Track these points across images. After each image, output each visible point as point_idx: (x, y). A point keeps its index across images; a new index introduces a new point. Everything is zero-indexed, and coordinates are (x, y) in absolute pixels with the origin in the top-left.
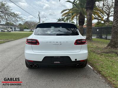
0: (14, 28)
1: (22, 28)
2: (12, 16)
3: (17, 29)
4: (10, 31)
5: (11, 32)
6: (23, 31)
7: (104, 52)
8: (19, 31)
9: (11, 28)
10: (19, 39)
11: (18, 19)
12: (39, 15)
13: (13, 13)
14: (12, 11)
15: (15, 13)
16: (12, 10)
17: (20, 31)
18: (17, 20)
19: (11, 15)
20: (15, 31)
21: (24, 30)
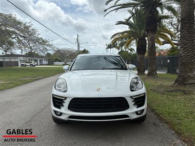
0: (40, 60)
1: (51, 59)
2: (39, 42)
3: (44, 62)
4: (34, 66)
5: (36, 66)
6: (52, 64)
7: (167, 91)
8: (47, 65)
9: (36, 61)
10: (50, 76)
11: (48, 48)
12: (77, 40)
13: (41, 38)
14: (40, 37)
15: (44, 38)
16: (39, 34)
17: (49, 65)
18: (45, 48)
19: (37, 41)
20: (40, 65)
21: (54, 63)
